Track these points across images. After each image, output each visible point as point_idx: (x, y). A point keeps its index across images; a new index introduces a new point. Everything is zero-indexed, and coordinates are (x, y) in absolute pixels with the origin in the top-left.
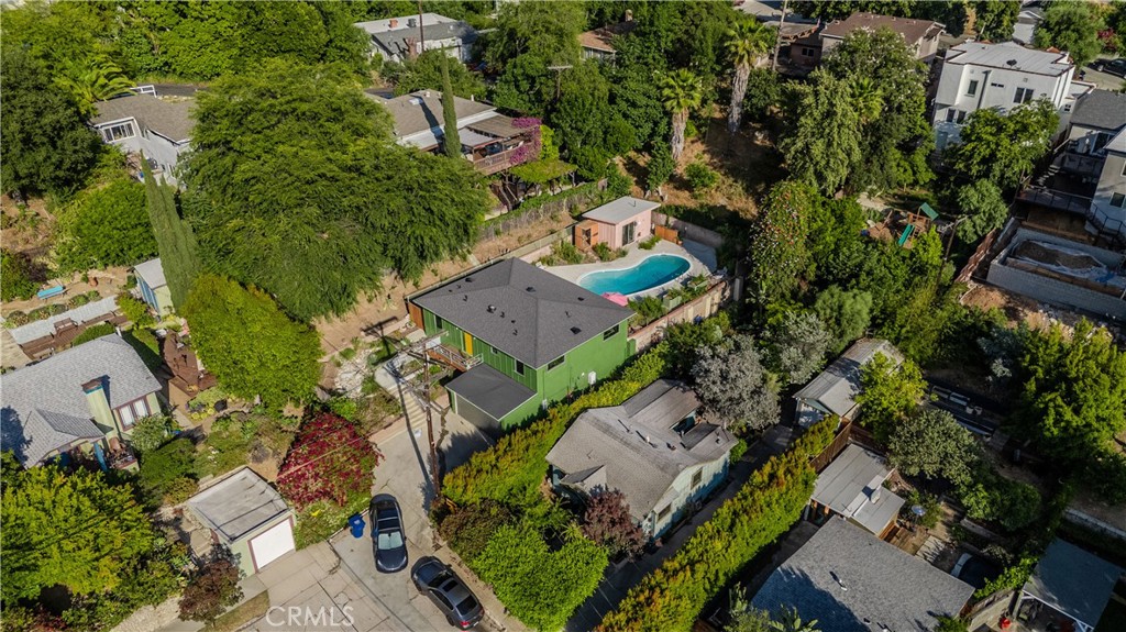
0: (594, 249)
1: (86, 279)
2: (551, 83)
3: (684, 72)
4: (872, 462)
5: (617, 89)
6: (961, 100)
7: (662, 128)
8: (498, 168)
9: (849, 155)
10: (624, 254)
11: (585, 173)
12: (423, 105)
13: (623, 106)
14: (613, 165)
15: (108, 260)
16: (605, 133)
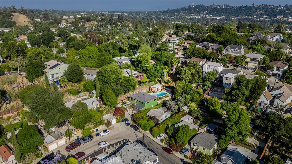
0: (153, 91)
1: (84, 93)
2: (146, 68)
3: (166, 66)
4: (190, 116)
5: (156, 69)
6: (206, 70)
7: (163, 74)
8: (138, 80)
9: (189, 78)
10: (157, 92)
11: (151, 81)
12: (126, 71)
13: (157, 71)
14: (155, 80)
15: (88, 91)
16: (154, 75)
